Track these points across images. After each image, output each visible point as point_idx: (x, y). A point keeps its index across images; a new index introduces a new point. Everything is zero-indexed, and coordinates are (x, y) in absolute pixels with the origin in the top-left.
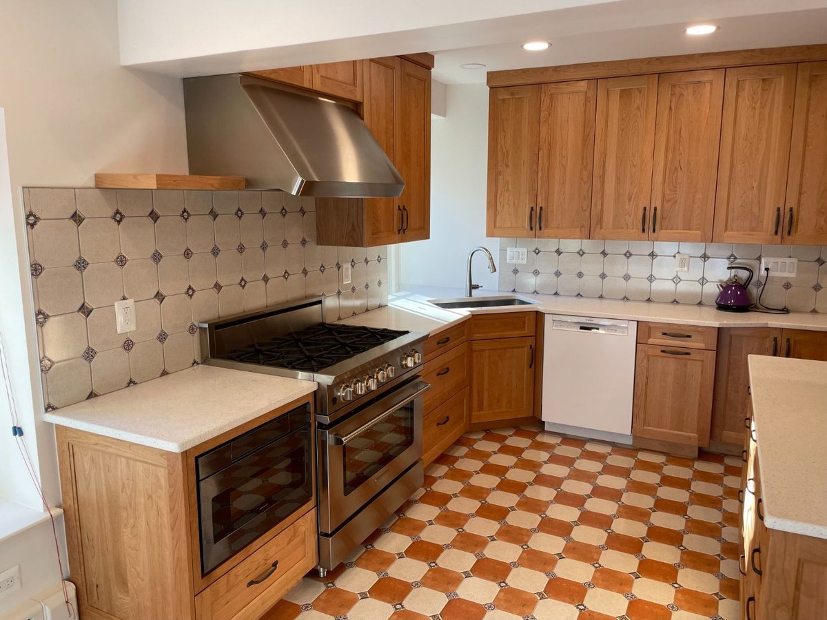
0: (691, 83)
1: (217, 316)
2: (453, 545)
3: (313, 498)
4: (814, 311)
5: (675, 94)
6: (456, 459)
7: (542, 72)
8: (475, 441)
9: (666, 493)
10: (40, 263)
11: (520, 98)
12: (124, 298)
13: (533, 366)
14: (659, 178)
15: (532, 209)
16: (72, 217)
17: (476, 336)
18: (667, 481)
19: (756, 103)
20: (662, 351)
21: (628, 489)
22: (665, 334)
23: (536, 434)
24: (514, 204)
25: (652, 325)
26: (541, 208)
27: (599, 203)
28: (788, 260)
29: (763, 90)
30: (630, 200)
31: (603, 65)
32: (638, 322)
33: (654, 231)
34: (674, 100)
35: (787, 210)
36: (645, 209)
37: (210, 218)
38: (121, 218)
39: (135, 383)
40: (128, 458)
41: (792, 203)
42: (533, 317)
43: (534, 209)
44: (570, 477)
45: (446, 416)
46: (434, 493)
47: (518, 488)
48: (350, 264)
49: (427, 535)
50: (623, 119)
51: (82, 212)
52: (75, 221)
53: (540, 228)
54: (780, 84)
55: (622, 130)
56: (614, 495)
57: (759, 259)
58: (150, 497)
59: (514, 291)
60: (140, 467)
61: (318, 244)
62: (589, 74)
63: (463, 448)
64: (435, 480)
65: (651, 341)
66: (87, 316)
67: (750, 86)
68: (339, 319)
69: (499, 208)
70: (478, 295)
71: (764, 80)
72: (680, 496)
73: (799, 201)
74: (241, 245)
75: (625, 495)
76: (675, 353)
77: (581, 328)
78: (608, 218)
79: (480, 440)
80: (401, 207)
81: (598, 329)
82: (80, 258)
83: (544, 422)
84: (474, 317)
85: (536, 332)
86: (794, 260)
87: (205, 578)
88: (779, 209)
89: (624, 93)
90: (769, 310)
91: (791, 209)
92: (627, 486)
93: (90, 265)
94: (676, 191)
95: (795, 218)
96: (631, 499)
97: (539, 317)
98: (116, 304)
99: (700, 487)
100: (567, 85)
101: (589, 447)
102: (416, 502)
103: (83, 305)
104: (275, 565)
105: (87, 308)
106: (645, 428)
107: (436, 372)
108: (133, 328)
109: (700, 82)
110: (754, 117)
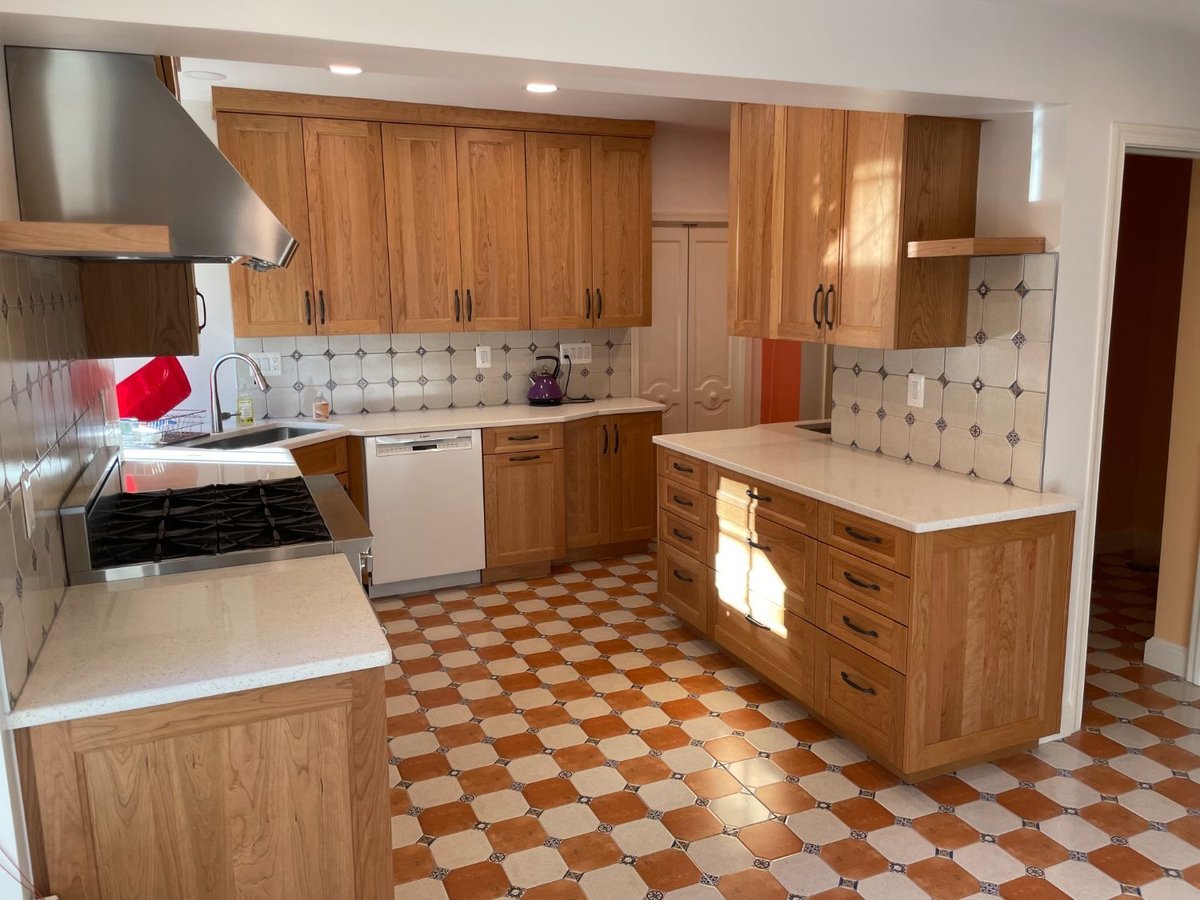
0: (490, 143)
4: (609, 396)
5: (474, 154)
7: (302, 101)
11: (270, 134)
14: (468, 255)
15: (307, 293)
19: (557, 174)
20: (511, 460)
22: (511, 439)
24: (278, 286)
25: (497, 431)
26: (321, 293)
27: (400, 286)
28: (583, 346)
29: (562, 161)
30: (437, 281)
31: (388, 106)
32: (481, 429)
33: (470, 319)
34: (474, 162)
35: (595, 291)
36: (456, 292)
42: (343, 445)
43: (311, 293)
50: (418, 178)
53: (323, 322)
54: (576, 155)
55: (419, 193)
57: (558, 346)
59: (266, 417)
62: (368, 114)
65: (498, 449)
67: (550, 155)
69: (252, 293)
71: (561, 150)
73: (604, 282)
76: (524, 459)
77: (415, 448)
78: (413, 305)
81: (435, 447)
85: (348, 466)
86: (589, 345)
88: (588, 290)
89: (415, 145)
90: (574, 401)
91: (598, 291)
94: (487, 271)
95: (602, 300)
97: (350, 443)
100: (340, 124)
106: (501, 554)
109: (499, 144)
110: (556, 190)
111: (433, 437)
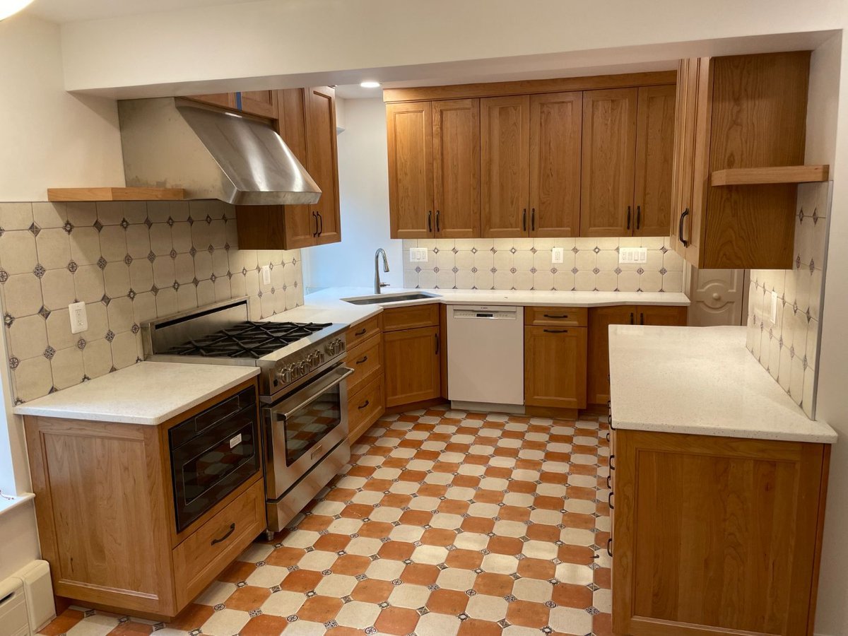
0: (556, 103)
1: (155, 316)
2: (382, 504)
3: (261, 469)
4: (662, 291)
5: (543, 112)
6: (376, 439)
7: (433, 91)
8: (391, 423)
9: (554, 447)
10: (6, 271)
12: (76, 302)
13: (439, 353)
14: (535, 184)
15: (430, 213)
16: (30, 228)
17: (388, 328)
18: (554, 438)
19: (608, 120)
20: (545, 331)
21: (524, 447)
22: (546, 316)
23: (443, 413)
24: (414, 208)
25: (535, 309)
26: (438, 212)
27: (487, 206)
28: (640, 250)
29: (612, 109)
30: (512, 203)
32: (524, 307)
33: (533, 229)
34: (543, 118)
35: (636, 208)
36: (525, 210)
37: (145, 227)
38: (71, 229)
39: (89, 379)
40: (102, 438)
41: (639, 202)
42: (436, 309)
43: (432, 213)
44: (475, 443)
45: (365, 400)
46: (360, 467)
47: (433, 455)
48: (268, 266)
49: (358, 499)
50: (503, 133)
51: (39, 224)
52: (33, 232)
53: (438, 229)
54: (625, 105)
55: (503, 143)
56: (512, 453)
57: (618, 250)
58: (126, 469)
59: (417, 287)
60: (116, 444)
61: (239, 249)
62: (471, 94)
63: (381, 429)
64: (359, 457)
65: (536, 322)
66: (46, 318)
67: (603, 106)
68: (262, 318)
69: (400, 212)
70: (385, 291)
71: (613, 101)
72: (564, 448)
73: (644, 200)
74: (173, 250)
75: (521, 452)
76: (555, 331)
77: (478, 315)
78: (496, 218)
79: (395, 421)
80: (316, 214)
81: (491, 316)
82: (38, 264)
83: (450, 401)
84: (386, 310)
85: (440, 322)
86: (645, 249)
87: (179, 534)
88: (629, 208)
89: (503, 111)
91: (639, 207)
92: (522, 445)
93: (46, 272)
94: (549, 194)
95: (642, 215)
96: (525, 454)
97: (441, 307)
98: (70, 306)
99: (579, 440)
100: (455, 102)
101: (490, 419)
102: (344, 476)
103: (43, 308)
104: (233, 527)
105: (46, 311)
106: (536, 397)
107: (355, 361)
108: (85, 327)
109: (563, 102)
110: (606, 132)
111: (490, 309)
